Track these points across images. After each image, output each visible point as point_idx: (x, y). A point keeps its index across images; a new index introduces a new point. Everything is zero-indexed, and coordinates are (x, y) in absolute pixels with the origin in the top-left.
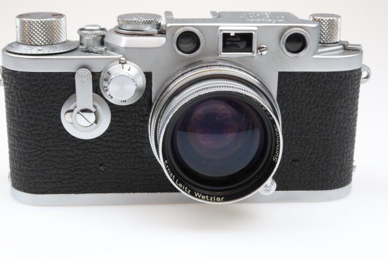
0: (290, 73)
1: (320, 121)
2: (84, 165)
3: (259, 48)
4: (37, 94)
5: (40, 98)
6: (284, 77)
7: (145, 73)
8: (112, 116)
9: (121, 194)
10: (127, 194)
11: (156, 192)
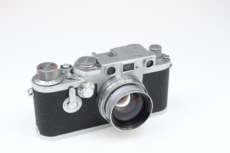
0: (147, 74)
1: (158, 88)
2: (72, 122)
3: (136, 67)
4: (53, 100)
5: (54, 101)
6: (145, 76)
7: (95, 84)
8: (82, 102)
9: (86, 129)
10: (89, 128)
11: (99, 125)
